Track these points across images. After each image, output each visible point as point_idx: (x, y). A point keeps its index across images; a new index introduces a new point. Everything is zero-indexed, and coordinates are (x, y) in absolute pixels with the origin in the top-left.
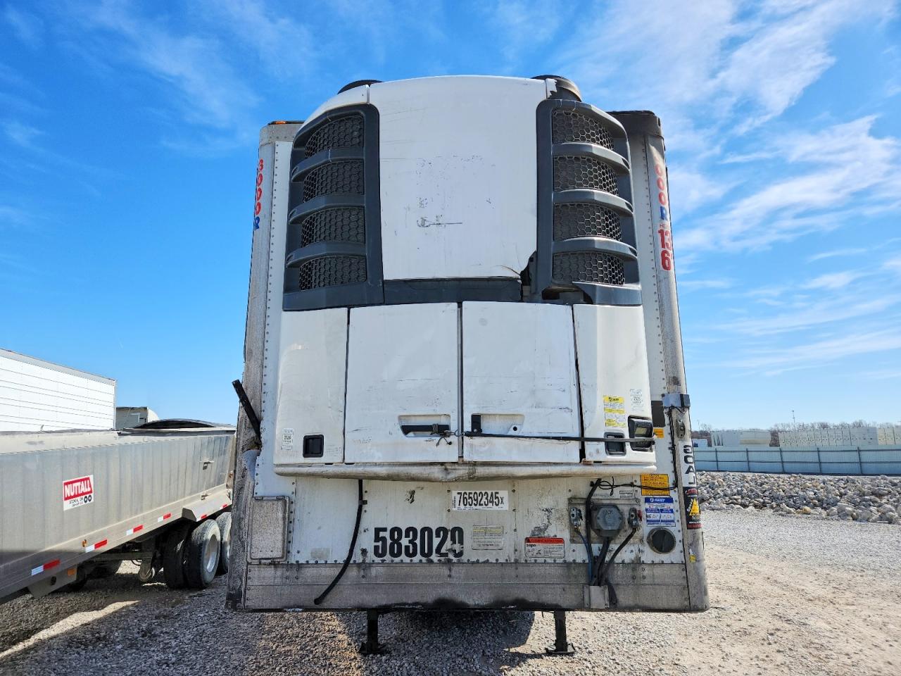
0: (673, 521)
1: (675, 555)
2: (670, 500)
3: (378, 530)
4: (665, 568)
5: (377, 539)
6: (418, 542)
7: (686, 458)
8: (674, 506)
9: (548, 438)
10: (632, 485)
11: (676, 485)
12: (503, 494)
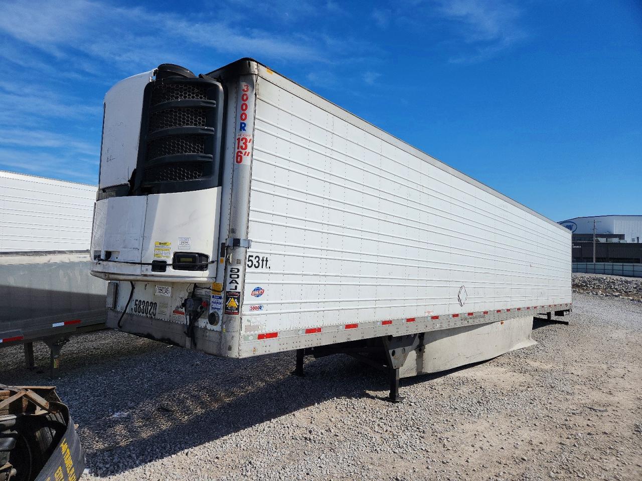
0: (220, 309)
1: (217, 328)
2: (220, 298)
3: (137, 300)
4: (214, 333)
5: (136, 305)
6: (145, 307)
7: (231, 275)
8: (222, 301)
9: (127, 263)
10: (209, 288)
11: (224, 289)
12: (170, 289)
